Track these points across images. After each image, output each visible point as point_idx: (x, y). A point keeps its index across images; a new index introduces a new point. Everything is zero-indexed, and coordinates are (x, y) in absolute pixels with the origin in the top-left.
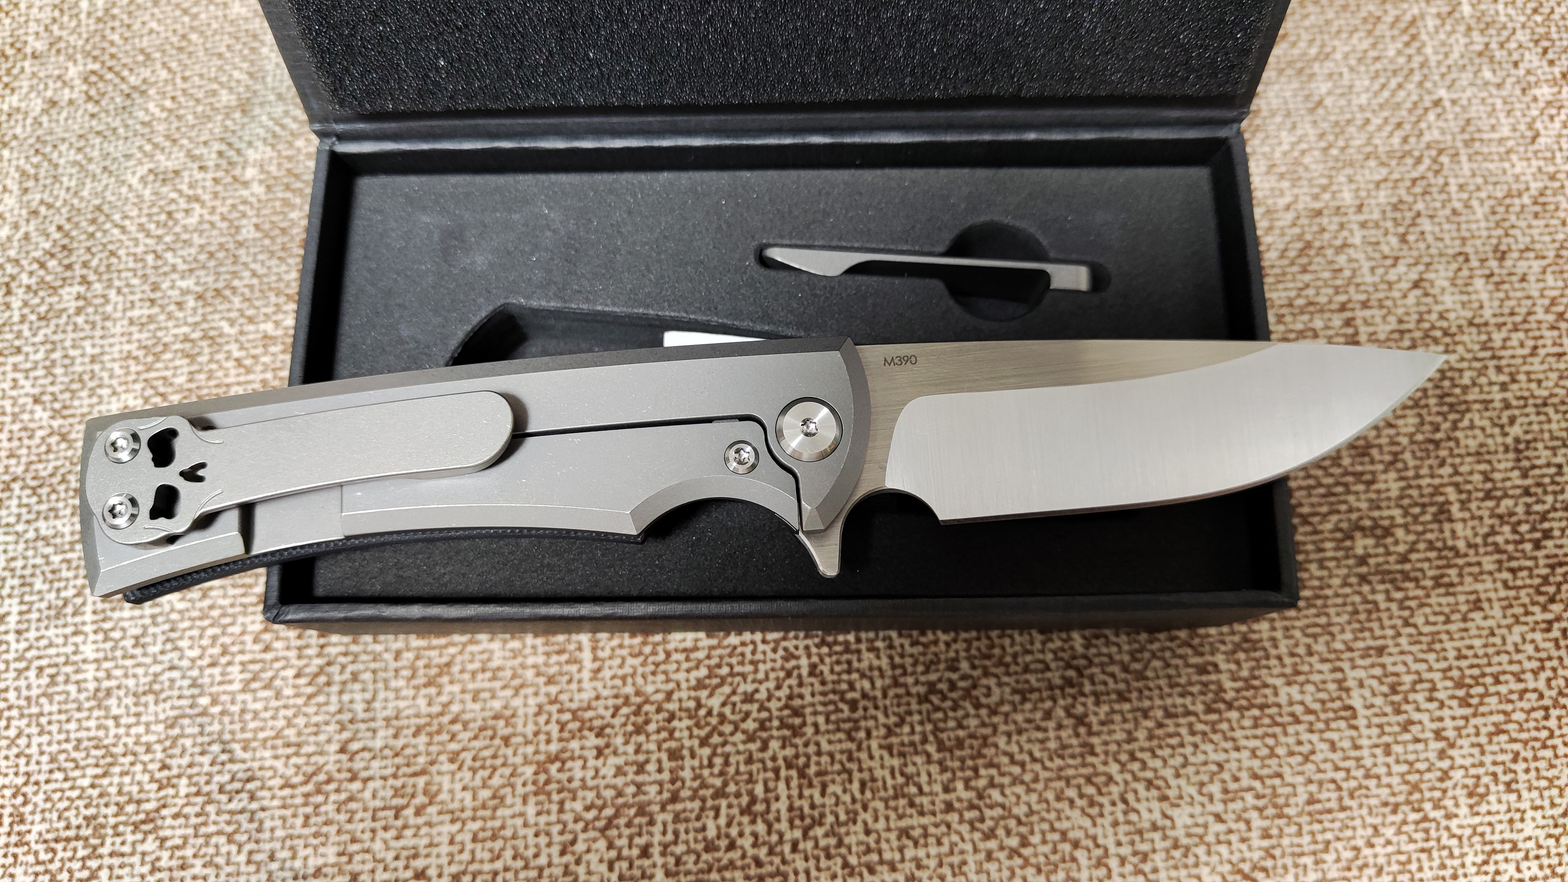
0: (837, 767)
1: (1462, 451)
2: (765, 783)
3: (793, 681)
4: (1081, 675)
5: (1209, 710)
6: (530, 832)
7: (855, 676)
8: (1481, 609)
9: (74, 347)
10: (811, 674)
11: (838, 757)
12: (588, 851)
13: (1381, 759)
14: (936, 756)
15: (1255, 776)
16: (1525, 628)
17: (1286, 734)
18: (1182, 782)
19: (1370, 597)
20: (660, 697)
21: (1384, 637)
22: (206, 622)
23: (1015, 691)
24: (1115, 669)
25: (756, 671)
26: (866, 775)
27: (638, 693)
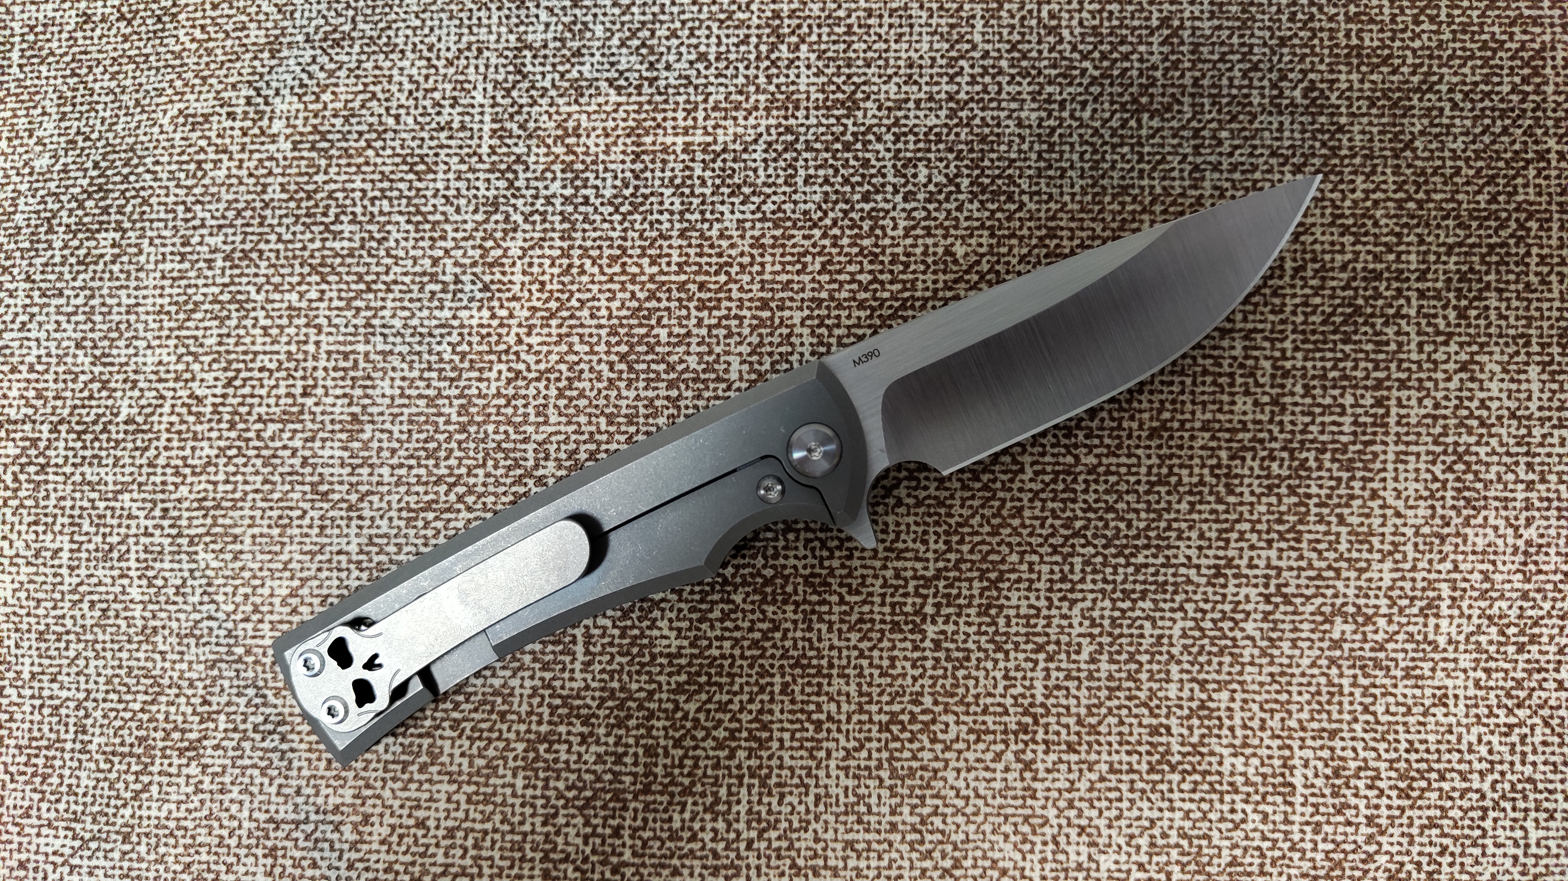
0: (796, 781)
1: (1469, 549)
2: (729, 786)
3: (766, 697)
4: (1036, 723)
5: (1152, 770)
6: (518, 802)
7: (824, 698)
8: (1445, 705)
9: (111, 296)
10: (782, 692)
11: (798, 772)
12: (567, 825)
13: (1309, 836)
14: (888, 782)
15: (1184, 836)
16: (1483, 729)
17: (1222, 801)
18: (1114, 832)
19: (1336, 681)
20: (643, 695)
21: (1340, 721)
22: (238, 582)
23: (970, 731)
24: (1072, 721)
25: (732, 684)
26: (822, 791)
27: (622, 689)
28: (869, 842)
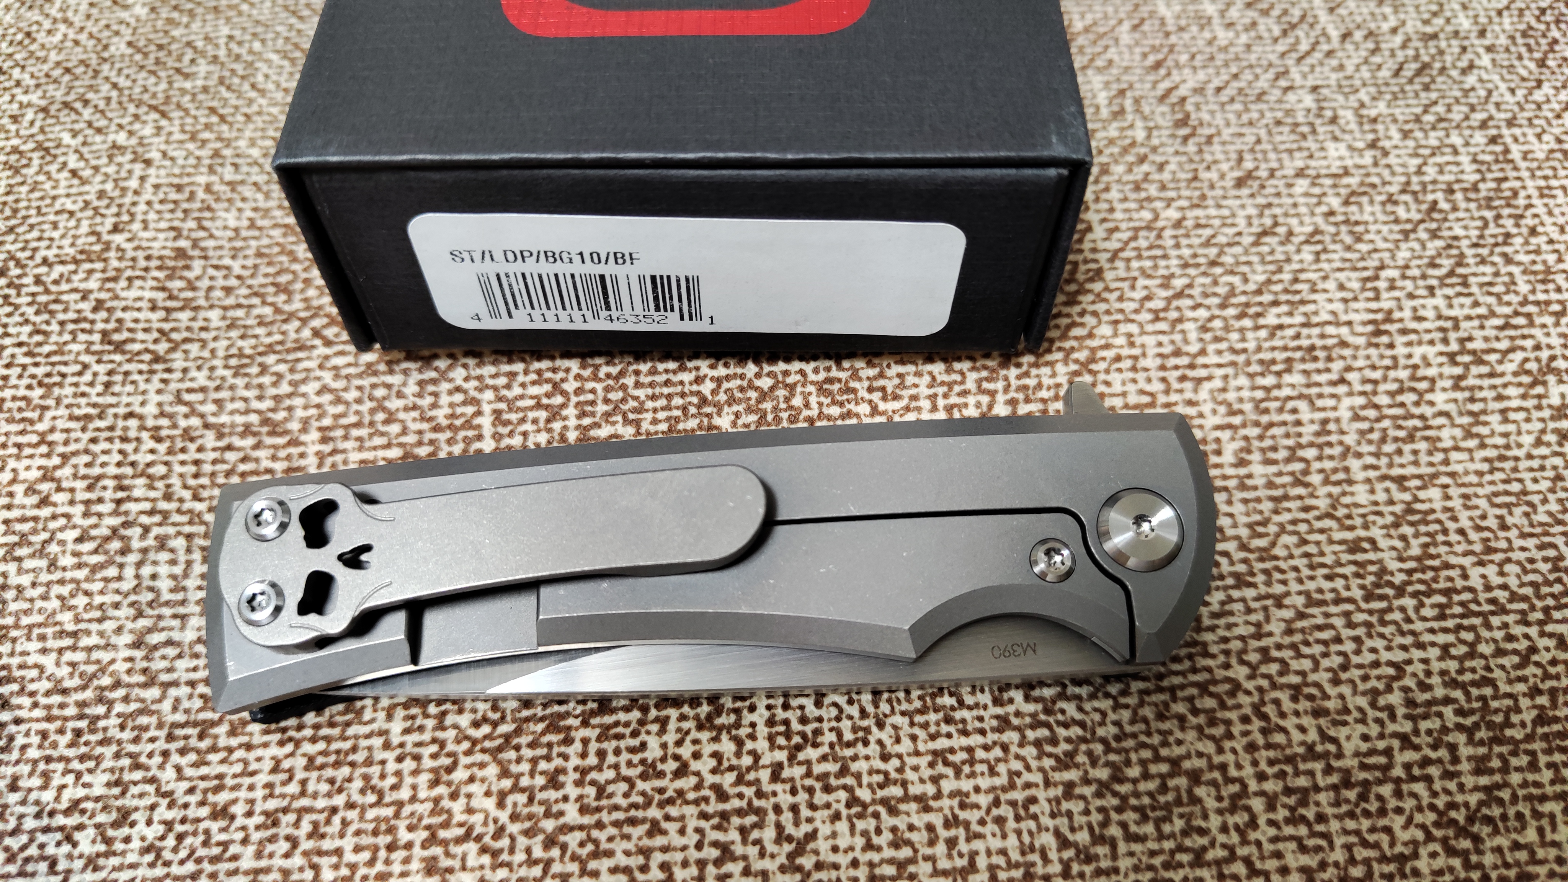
5: (1370, 596)
6: (392, 755)
12: (471, 780)
15: (1454, 684)
17: (1488, 626)
28: (970, 750)
